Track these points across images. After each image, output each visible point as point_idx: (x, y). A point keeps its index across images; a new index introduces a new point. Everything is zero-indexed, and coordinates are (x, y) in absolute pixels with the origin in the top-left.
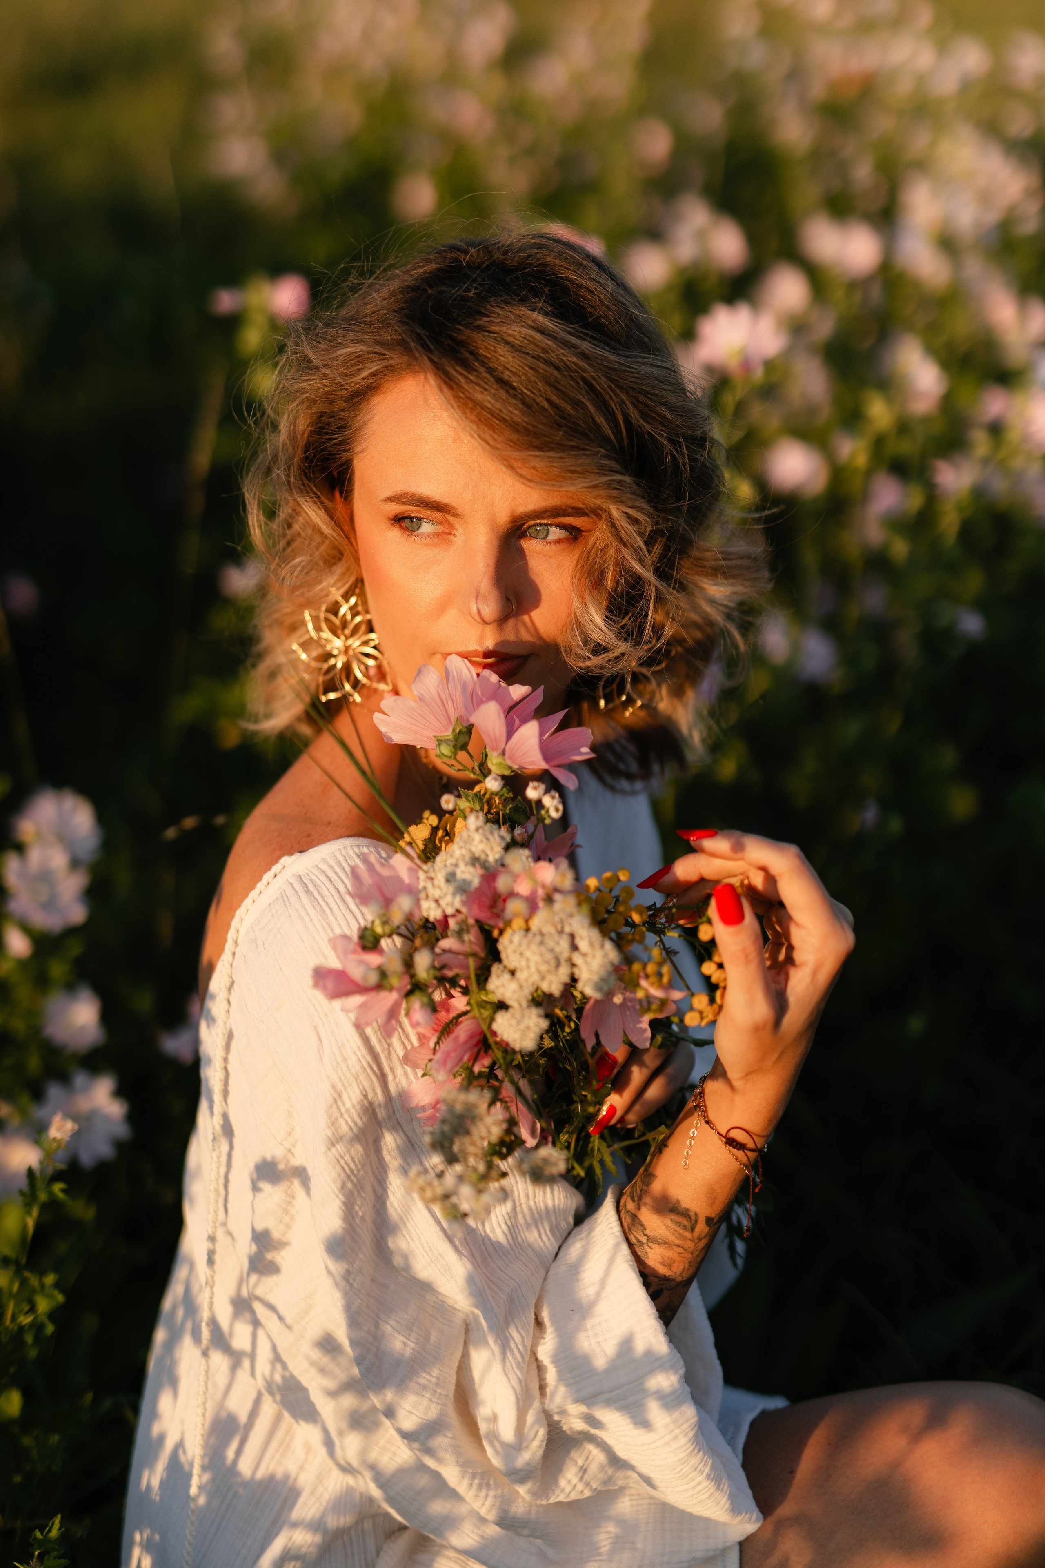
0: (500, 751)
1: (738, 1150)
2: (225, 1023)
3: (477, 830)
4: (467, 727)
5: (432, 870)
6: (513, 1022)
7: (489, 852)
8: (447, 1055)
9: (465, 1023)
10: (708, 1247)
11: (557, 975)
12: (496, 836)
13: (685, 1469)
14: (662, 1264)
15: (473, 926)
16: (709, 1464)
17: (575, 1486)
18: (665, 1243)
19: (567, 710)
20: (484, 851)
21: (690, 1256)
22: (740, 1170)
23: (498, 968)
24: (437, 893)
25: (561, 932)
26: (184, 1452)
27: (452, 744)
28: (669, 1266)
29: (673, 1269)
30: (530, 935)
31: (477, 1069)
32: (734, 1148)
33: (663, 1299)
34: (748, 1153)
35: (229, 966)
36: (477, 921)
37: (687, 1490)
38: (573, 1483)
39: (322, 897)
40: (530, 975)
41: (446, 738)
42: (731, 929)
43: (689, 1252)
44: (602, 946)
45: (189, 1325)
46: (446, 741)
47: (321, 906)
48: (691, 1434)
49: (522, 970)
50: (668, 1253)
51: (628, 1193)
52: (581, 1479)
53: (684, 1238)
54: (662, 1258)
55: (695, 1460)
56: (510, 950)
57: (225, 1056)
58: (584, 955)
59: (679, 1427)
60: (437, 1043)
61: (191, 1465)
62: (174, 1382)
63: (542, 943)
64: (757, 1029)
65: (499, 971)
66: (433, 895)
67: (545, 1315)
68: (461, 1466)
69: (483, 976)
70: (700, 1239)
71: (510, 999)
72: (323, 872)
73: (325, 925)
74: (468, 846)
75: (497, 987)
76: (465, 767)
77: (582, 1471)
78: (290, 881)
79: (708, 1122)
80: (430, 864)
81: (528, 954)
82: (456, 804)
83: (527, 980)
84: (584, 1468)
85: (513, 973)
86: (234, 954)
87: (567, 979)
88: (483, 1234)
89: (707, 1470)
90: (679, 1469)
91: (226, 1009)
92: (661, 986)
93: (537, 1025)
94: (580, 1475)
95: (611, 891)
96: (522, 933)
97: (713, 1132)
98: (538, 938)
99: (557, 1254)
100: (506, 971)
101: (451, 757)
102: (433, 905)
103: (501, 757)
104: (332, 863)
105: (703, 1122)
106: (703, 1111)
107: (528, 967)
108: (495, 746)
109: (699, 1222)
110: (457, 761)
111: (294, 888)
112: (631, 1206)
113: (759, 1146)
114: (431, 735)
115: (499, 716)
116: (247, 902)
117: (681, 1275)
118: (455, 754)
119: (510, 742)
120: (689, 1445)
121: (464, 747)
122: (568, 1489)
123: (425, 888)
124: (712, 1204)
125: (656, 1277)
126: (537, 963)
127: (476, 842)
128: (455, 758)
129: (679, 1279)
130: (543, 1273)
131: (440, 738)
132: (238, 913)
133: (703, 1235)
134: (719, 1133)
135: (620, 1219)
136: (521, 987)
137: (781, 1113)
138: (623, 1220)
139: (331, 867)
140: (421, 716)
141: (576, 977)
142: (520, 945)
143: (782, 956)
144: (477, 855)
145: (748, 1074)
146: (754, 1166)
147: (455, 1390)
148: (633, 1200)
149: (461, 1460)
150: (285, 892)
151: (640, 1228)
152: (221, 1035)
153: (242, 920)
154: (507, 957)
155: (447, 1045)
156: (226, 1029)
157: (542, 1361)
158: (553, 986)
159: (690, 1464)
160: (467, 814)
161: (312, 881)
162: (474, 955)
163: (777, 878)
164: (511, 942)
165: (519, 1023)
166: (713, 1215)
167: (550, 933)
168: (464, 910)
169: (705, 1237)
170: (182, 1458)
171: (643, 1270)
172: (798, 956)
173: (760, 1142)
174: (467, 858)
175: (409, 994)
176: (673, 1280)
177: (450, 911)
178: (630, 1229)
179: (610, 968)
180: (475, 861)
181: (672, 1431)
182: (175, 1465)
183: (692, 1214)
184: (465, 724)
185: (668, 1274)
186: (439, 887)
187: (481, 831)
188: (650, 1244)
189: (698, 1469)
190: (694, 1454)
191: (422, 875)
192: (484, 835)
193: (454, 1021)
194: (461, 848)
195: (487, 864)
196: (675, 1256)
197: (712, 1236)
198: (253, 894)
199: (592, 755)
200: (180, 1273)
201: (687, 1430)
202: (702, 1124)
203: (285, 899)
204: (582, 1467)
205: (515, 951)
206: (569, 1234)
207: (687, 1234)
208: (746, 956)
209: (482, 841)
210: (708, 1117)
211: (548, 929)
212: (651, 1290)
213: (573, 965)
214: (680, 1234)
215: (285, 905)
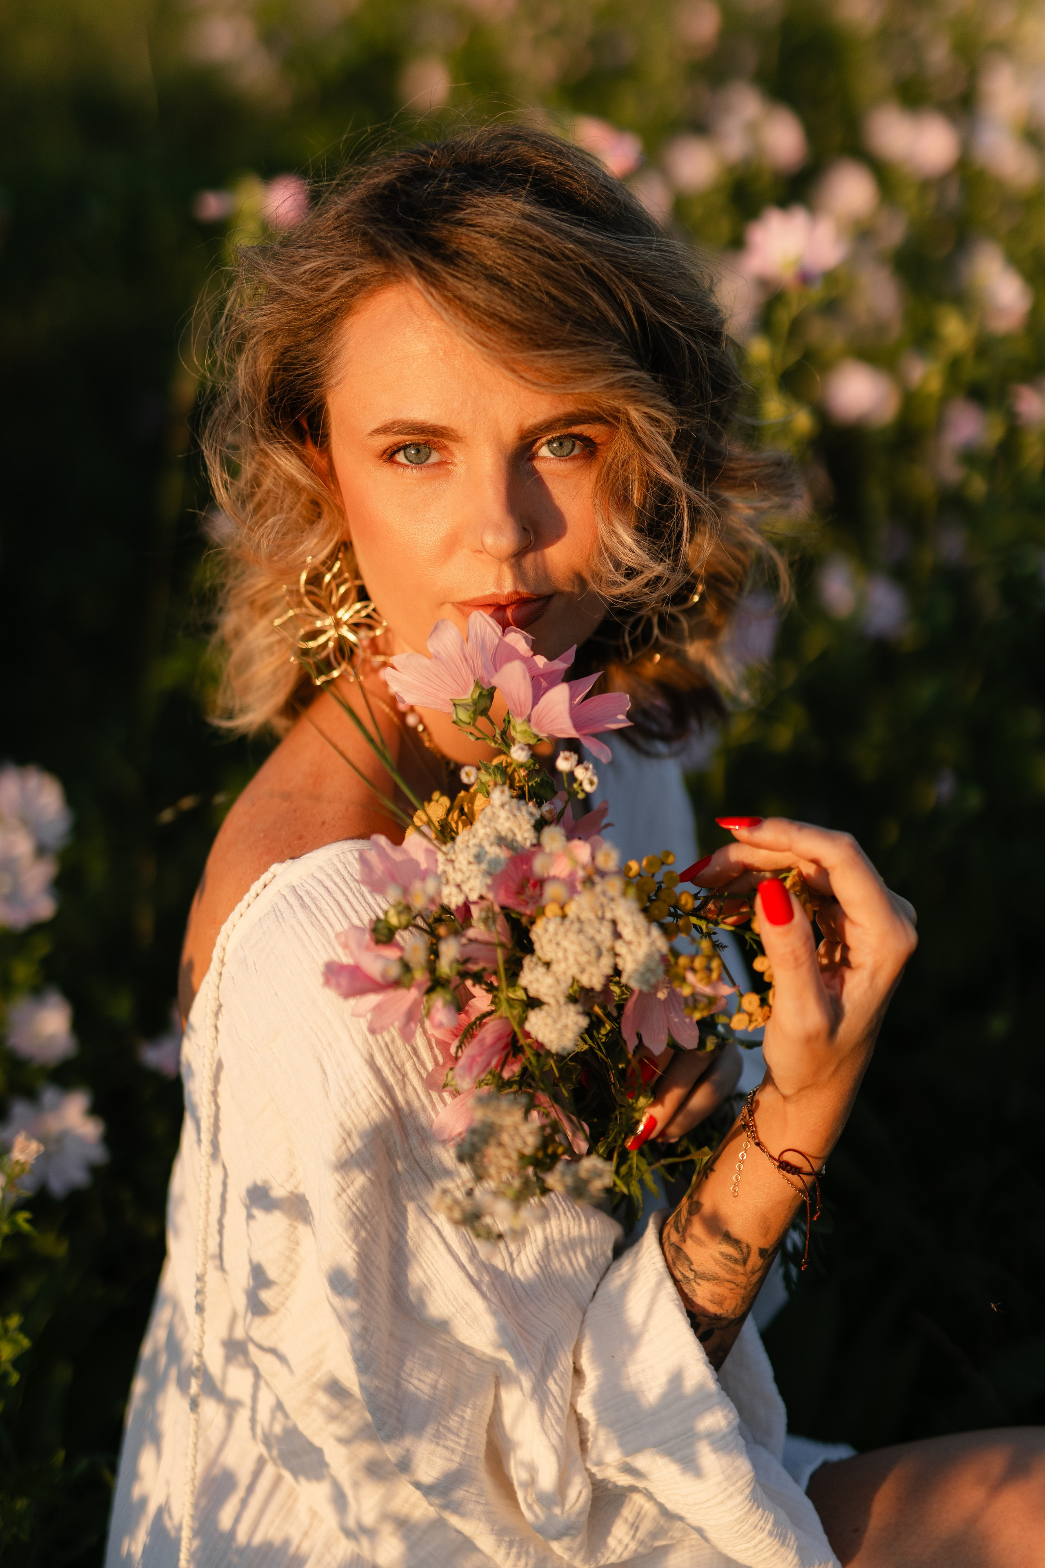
0: (525, 717)
1: (793, 1174)
2: (212, 1052)
3: (503, 806)
4: (488, 690)
5: (452, 851)
6: (549, 1021)
7: (516, 831)
8: (473, 1059)
9: (491, 1024)
10: (762, 1280)
11: (598, 967)
12: (524, 812)
13: (744, 1528)
14: (713, 1302)
15: (499, 914)
16: (771, 1520)
17: (627, 1546)
18: (713, 1279)
19: (601, 673)
20: (511, 830)
21: (743, 1291)
22: (796, 1196)
23: (531, 961)
24: (459, 878)
25: (602, 919)
26: (170, 1517)
27: (472, 709)
28: (720, 1304)
29: (724, 1307)
30: (567, 922)
31: (506, 1075)
32: (788, 1172)
33: (714, 1340)
34: (804, 1177)
35: (216, 988)
36: (503, 908)
37: (747, 1549)
38: (625, 1543)
39: (321, 911)
40: (569, 967)
41: (464, 702)
42: (779, 929)
43: (741, 1287)
44: (649, 933)
45: (173, 1373)
46: (465, 706)
47: (319, 921)
48: (747, 1491)
49: (558, 962)
50: (718, 1290)
51: (672, 1222)
52: (633, 1537)
53: (735, 1272)
54: (712, 1295)
55: (755, 1518)
56: (545, 940)
57: (213, 1089)
58: (629, 943)
59: (733, 1485)
60: (460, 1047)
61: (179, 1529)
62: (157, 1439)
63: (581, 931)
64: (809, 1040)
65: (532, 965)
66: (454, 879)
67: (585, 1363)
68: (496, 1534)
69: (514, 970)
70: (753, 1273)
71: (546, 995)
72: (321, 881)
73: (326, 944)
74: (493, 824)
75: (531, 982)
76: (485, 735)
77: (634, 1529)
78: (283, 893)
79: (758, 1144)
80: (449, 845)
81: (565, 943)
82: (477, 778)
83: (564, 973)
84: (636, 1525)
85: (548, 965)
86: (221, 974)
87: (609, 971)
88: (512, 1276)
89: (769, 1527)
90: (736, 1528)
91: (214, 1036)
92: (709, 982)
93: (576, 1024)
94: (632, 1533)
95: (653, 875)
96: (558, 920)
97: (764, 1155)
98: (576, 926)
99: (594, 1293)
100: (540, 964)
101: (469, 724)
102: (454, 890)
103: (526, 724)
104: (330, 871)
105: (753, 1143)
106: (752, 1131)
107: (566, 958)
108: (519, 712)
109: (752, 1255)
110: (477, 728)
111: (287, 901)
112: (675, 1237)
113: (816, 1169)
114: (448, 698)
115: (525, 676)
116: (234, 916)
117: (733, 1312)
118: (474, 720)
119: (536, 708)
120: (745, 1503)
121: (484, 712)
122: (619, 1550)
123: (445, 872)
124: (766, 1234)
125: (705, 1316)
126: (575, 954)
127: (501, 820)
128: (474, 725)
129: (733, 1317)
130: (581, 1315)
131: (457, 702)
132: (223, 928)
133: (757, 1268)
134: (770, 1156)
135: (664, 1253)
136: (558, 981)
137: (840, 1132)
138: (667, 1253)
139: (329, 876)
140: (436, 676)
141: (620, 968)
142: (556, 933)
143: (838, 956)
144: (503, 834)
145: (803, 1089)
146: (810, 1191)
147: (486, 1450)
148: (677, 1231)
149: (496, 1528)
150: (277, 906)
151: (686, 1262)
152: (208, 1066)
153: (229, 937)
154: (542, 948)
155: (471, 1049)
156: (214, 1059)
157: (581, 1414)
158: (594, 979)
159: (749, 1522)
160: (490, 789)
161: (307, 892)
162: (502, 945)
163: (830, 871)
164: (546, 930)
165: (555, 1022)
166: (767, 1247)
167: (590, 920)
168: (490, 896)
169: (759, 1270)
170: (168, 1524)
171: (690, 1309)
172: (853, 957)
173: (817, 1165)
174: (492, 838)
175: (430, 991)
176: (725, 1318)
177: (474, 897)
178: (674, 1264)
179: (657, 957)
180: (501, 840)
181: (726, 1489)
182: (159, 1531)
183: (744, 1246)
184: (486, 687)
185: (718, 1313)
186: (461, 870)
187: (507, 807)
188: (699, 1281)
189: (759, 1527)
190: (752, 1512)
191: (440, 857)
192: (511, 812)
193: (478, 1022)
194: (485, 826)
195: (515, 844)
196: (726, 1293)
197: (766, 1269)
198: (241, 907)
199: (630, 724)
200: (161, 1317)
201: (742, 1488)
202: (751, 1145)
203: (278, 914)
204: (633, 1524)
205: (550, 941)
206: (608, 1269)
207: (739, 1268)
208: (796, 959)
209: (508, 818)
210: (758, 1138)
211: (587, 915)
212: (701, 1330)
213: (616, 955)
214: (731, 1268)
215: (278, 921)
